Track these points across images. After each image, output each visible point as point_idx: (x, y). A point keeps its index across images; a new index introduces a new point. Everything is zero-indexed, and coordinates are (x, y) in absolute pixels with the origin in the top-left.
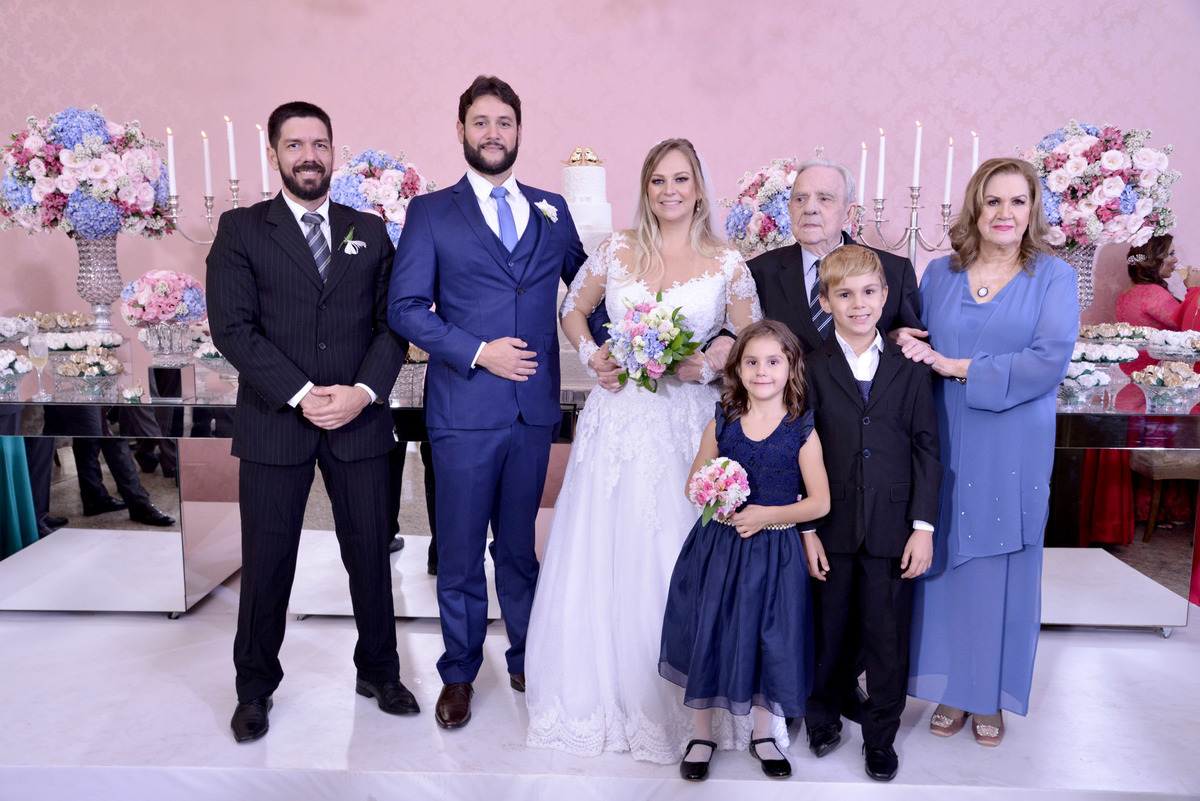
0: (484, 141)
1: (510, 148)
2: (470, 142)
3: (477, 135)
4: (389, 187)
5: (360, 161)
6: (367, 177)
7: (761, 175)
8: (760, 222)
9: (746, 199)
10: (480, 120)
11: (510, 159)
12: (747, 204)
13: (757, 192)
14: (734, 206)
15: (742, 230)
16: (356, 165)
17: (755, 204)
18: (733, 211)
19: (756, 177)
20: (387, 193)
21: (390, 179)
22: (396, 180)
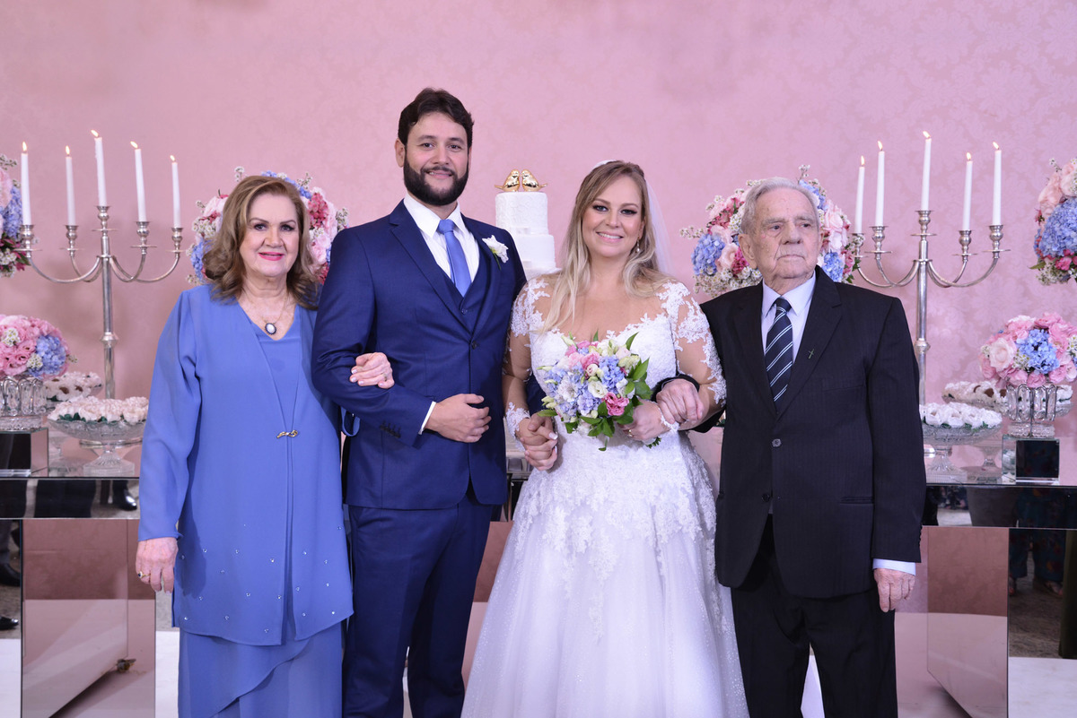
0: (430, 165)
2: (412, 164)
3: (420, 158)
7: (734, 199)
8: (733, 256)
9: (717, 229)
10: (426, 141)
12: (718, 234)
13: (729, 220)
14: (702, 236)
15: (711, 265)
17: (726, 234)
18: (702, 242)
19: (728, 202)
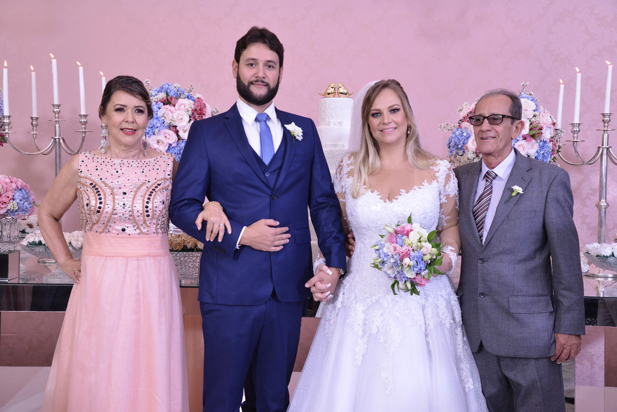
1: (272, 85)
2: (242, 78)
4: (182, 112)
5: (159, 92)
6: (164, 104)
10: (251, 62)
11: (272, 93)
16: (156, 95)
20: (180, 117)
21: (183, 106)
22: (187, 107)
